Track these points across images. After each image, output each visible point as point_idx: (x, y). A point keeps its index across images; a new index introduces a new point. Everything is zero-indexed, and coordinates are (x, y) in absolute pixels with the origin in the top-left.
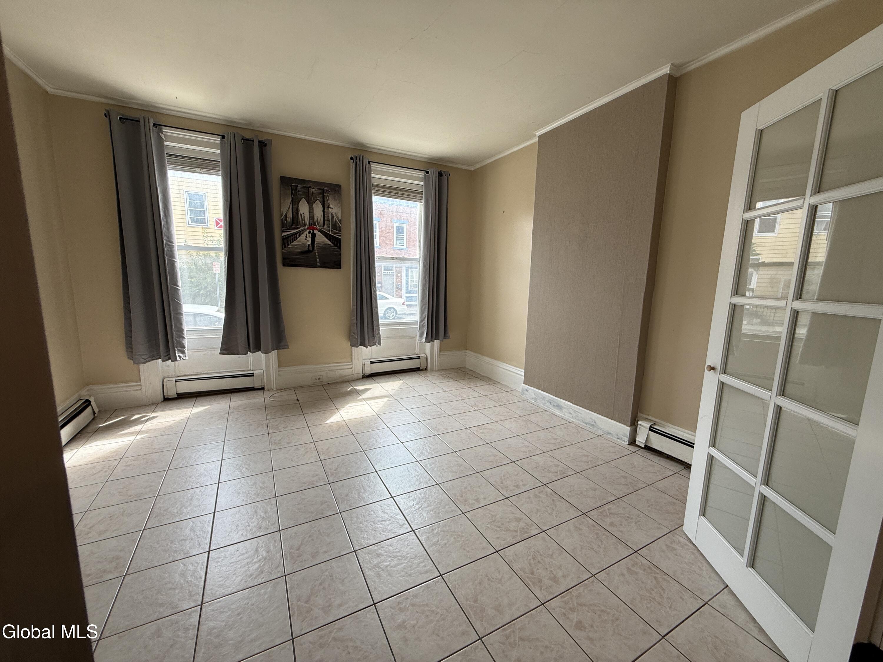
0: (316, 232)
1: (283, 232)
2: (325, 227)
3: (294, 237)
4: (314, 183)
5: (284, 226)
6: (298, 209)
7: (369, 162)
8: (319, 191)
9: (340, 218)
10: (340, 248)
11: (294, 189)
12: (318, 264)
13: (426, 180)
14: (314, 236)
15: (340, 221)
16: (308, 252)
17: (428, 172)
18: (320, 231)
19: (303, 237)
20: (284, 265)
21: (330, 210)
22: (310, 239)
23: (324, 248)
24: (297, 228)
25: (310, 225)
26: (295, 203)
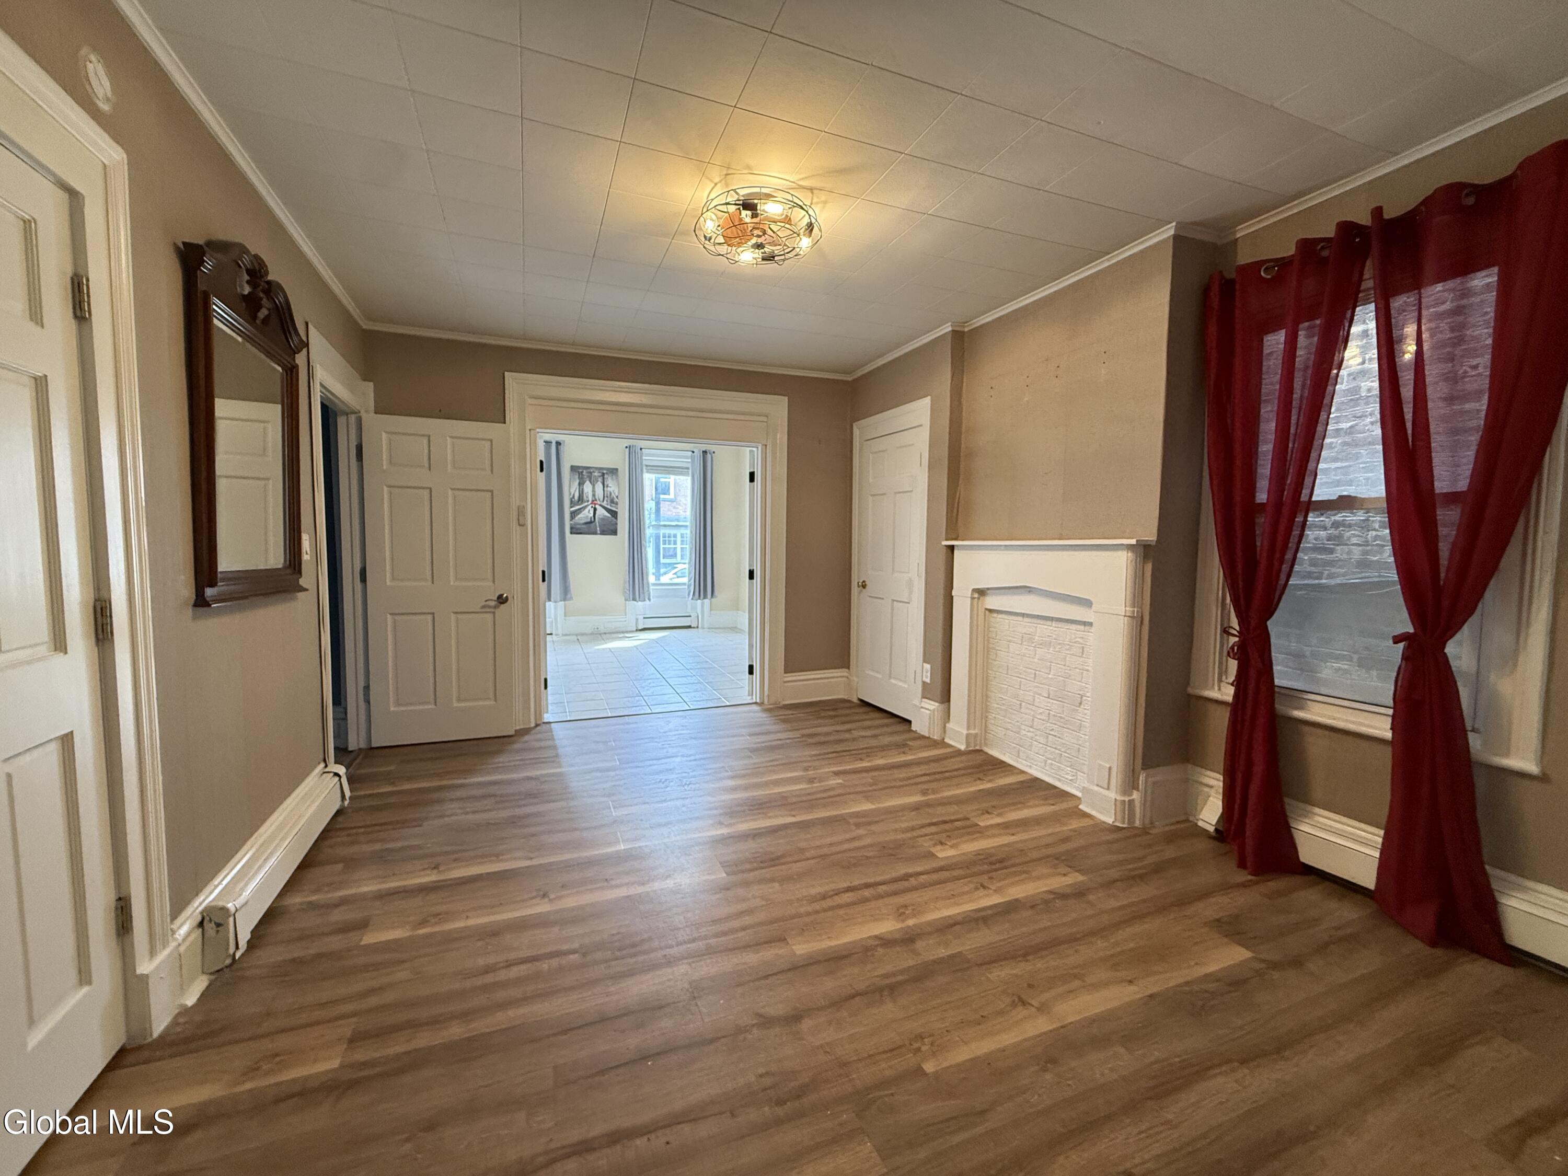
0: (597, 506)
1: (571, 507)
2: (605, 502)
3: (580, 511)
4: (596, 468)
5: (572, 504)
6: (583, 489)
7: (641, 449)
8: (600, 474)
9: (617, 494)
10: (616, 518)
11: (581, 474)
12: (599, 532)
13: (692, 458)
14: (595, 510)
15: (617, 497)
16: (591, 522)
17: (693, 452)
18: (600, 505)
19: (587, 510)
20: (571, 533)
21: (609, 489)
22: (592, 512)
23: (603, 519)
24: (582, 504)
25: (593, 501)
26: (581, 484)
